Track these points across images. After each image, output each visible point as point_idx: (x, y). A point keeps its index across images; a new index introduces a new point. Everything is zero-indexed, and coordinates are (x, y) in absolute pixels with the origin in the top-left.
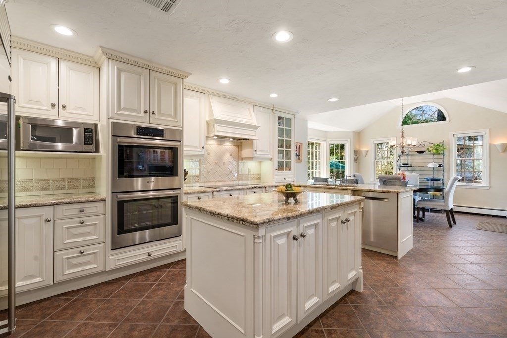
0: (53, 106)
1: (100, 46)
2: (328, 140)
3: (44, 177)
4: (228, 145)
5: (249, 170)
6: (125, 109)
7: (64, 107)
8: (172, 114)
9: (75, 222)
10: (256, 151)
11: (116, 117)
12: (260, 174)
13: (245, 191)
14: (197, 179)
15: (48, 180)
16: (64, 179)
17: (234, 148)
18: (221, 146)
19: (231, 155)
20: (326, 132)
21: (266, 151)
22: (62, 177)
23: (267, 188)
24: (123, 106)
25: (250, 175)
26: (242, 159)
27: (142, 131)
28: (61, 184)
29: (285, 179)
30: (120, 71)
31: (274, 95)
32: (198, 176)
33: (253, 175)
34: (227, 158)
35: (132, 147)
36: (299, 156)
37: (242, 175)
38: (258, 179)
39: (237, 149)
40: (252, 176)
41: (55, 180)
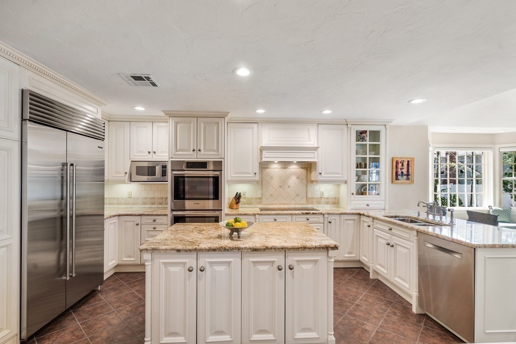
0: (149, 152)
1: (162, 111)
2: (498, 146)
3: (152, 196)
4: (294, 168)
5: (322, 194)
6: (180, 150)
7: (155, 152)
8: (215, 149)
9: (151, 228)
10: (320, 174)
11: (174, 156)
12: (339, 198)
13: (294, 217)
14: (259, 201)
15: (154, 198)
16: (162, 198)
17: (303, 170)
18: (286, 169)
19: (298, 178)
20: (493, 134)
21: (338, 173)
22: (162, 196)
23: (326, 216)
24: (178, 149)
25: (322, 199)
26: (312, 182)
27: (191, 165)
28: (161, 201)
29: (368, 205)
30: (176, 123)
31: (327, 112)
32: (260, 198)
33: (328, 198)
34: (293, 181)
35: (184, 177)
36: (408, 175)
37: (312, 198)
38: (334, 203)
39: (305, 171)
40: (326, 200)
41: (158, 198)
